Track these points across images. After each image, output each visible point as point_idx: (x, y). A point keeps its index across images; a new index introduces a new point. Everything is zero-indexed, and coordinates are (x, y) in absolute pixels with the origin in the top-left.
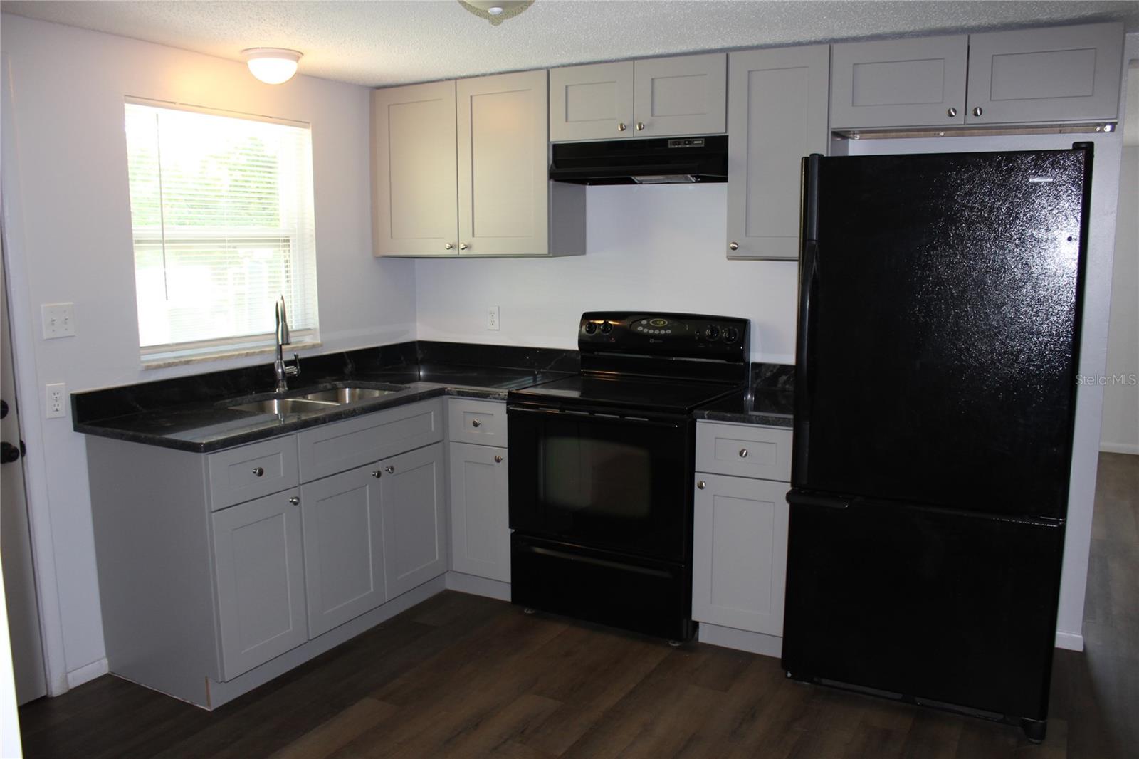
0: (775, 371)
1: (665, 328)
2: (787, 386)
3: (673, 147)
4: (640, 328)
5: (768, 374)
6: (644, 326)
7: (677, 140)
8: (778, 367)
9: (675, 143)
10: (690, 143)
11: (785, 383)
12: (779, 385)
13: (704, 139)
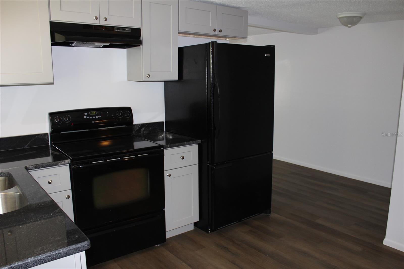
0: (140, 127)
1: (98, 115)
2: (145, 132)
3: (117, 31)
4: (85, 117)
5: (137, 128)
6: (87, 116)
7: (118, 28)
8: (141, 125)
9: (118, 29)
10: (124, 30)
11: (144, 131)
12: (142, 132)
13: (130, 29)
